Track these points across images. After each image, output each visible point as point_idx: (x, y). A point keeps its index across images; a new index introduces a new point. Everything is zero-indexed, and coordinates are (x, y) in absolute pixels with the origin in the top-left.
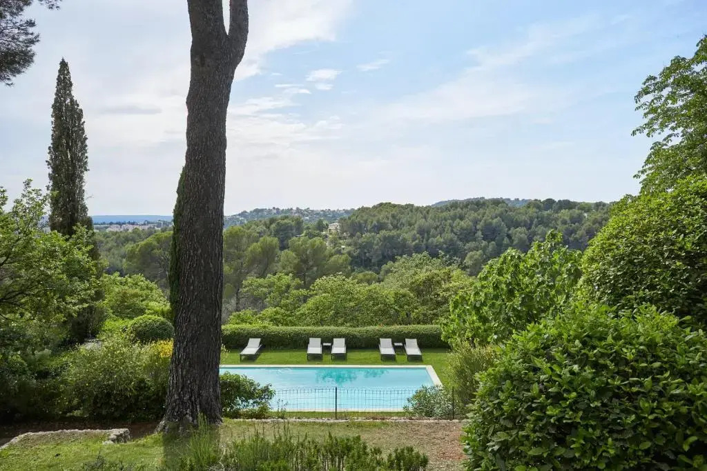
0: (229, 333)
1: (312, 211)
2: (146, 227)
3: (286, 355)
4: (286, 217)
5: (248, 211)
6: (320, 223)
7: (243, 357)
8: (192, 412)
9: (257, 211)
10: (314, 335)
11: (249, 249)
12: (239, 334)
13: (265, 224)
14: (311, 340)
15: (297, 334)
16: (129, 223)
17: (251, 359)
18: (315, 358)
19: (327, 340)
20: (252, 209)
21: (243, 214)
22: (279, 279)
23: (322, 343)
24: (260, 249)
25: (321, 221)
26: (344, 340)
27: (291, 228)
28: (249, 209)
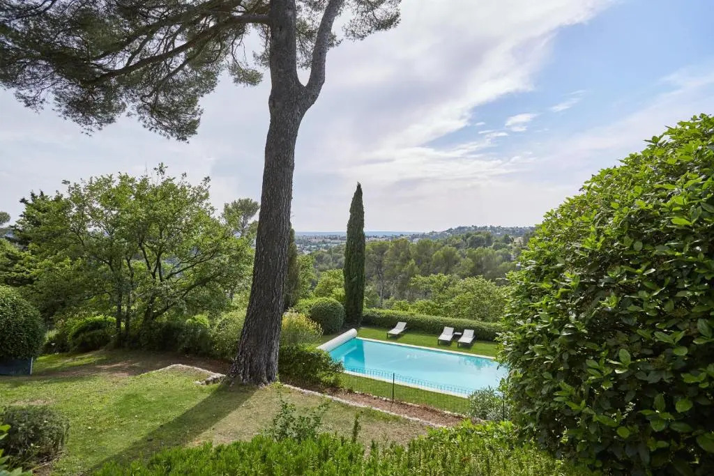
0: (384, 316)
1: (503, 228)
2: (384, 239)
3: (423, 338)
4: (480, 233)
5: (453, 228)
6: (506, 237)
7: (389, 336)
8: (244, 372)
9: (460, 228)
10: (449, 325)
11: (434, 255)
12: (392, 317)
13: (463, 238)
14: (446, 328)
15: (436, 323)
16: (374, 237)
17: (395, 338)
18: (446, 344)
19: (459, 329)
20: (456, 227)
21: (450, 230)
22: (439, 278)
23: (454, 332)
24: (442, 256)
25: (508, 236)
26: (473, 331)
27: (483, 240)
28: (454, 227)
